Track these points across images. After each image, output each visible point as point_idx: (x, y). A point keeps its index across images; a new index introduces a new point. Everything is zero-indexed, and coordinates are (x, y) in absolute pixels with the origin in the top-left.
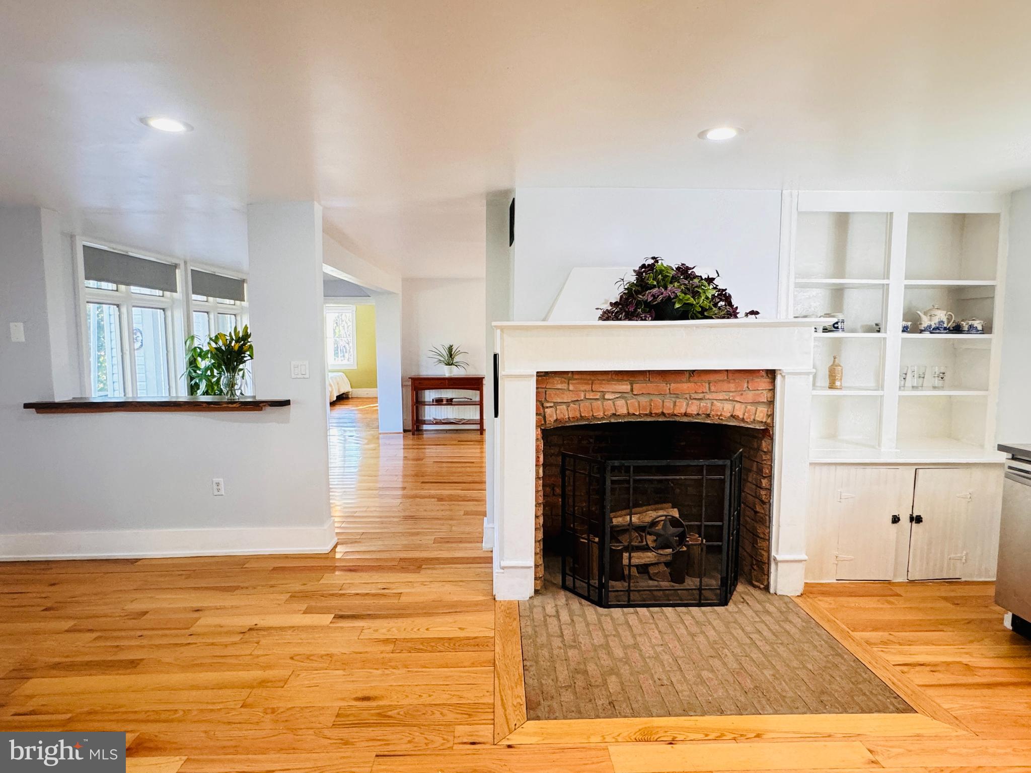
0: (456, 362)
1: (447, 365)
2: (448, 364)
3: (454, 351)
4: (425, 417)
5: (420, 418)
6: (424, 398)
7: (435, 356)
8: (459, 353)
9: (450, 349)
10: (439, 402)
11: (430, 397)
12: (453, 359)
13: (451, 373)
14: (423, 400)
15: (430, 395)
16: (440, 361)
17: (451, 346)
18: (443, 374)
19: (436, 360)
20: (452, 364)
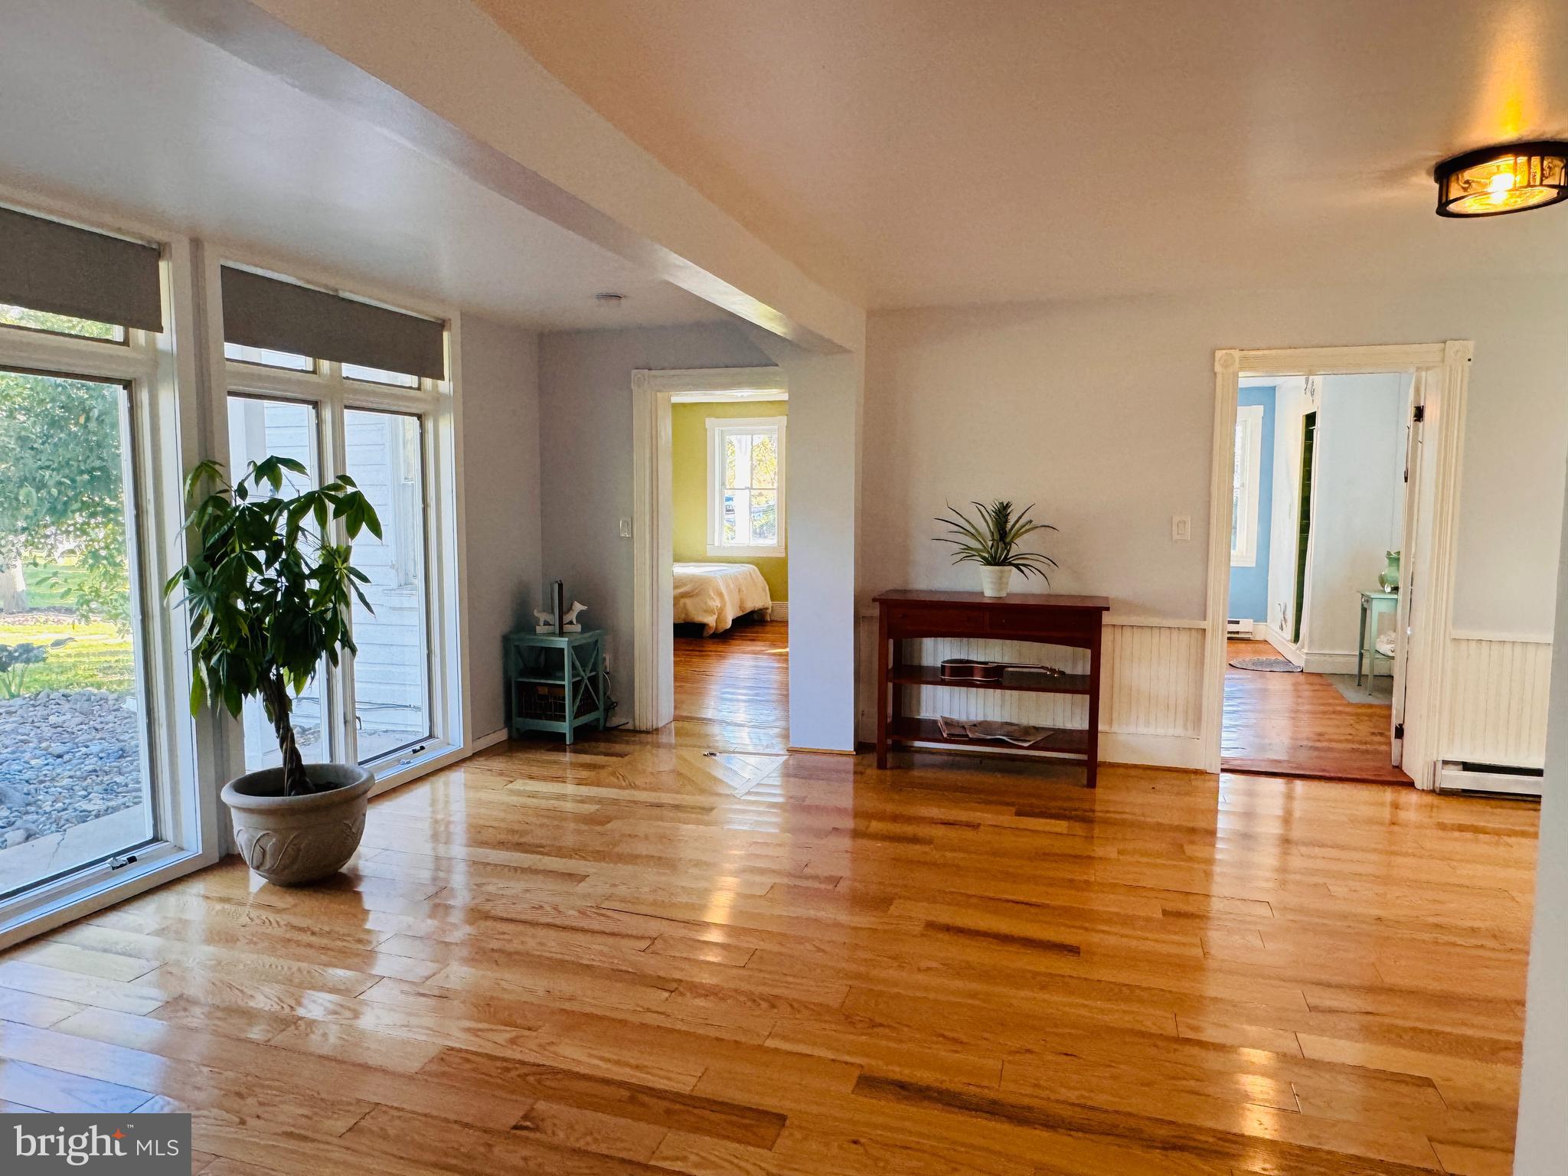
0: (1017, 556)
1: (988, 563)
2: (993, 561)
3: (1012, 519)
4: (919, 712)
5: (906, 714)
6: (920, 657)
7: (951, 537)
8: (1031, 527)
9: (1002, 513)
10: (960, 674)
11: (935, 655)
12: (1007, 546)
13: (1000, 590)
14: (916, 663)
15: (937, 651)
16: (968, 553)
17: (1008, 506)
18: (977, 589)
19: (957, 548)
20: (1005, 562)
